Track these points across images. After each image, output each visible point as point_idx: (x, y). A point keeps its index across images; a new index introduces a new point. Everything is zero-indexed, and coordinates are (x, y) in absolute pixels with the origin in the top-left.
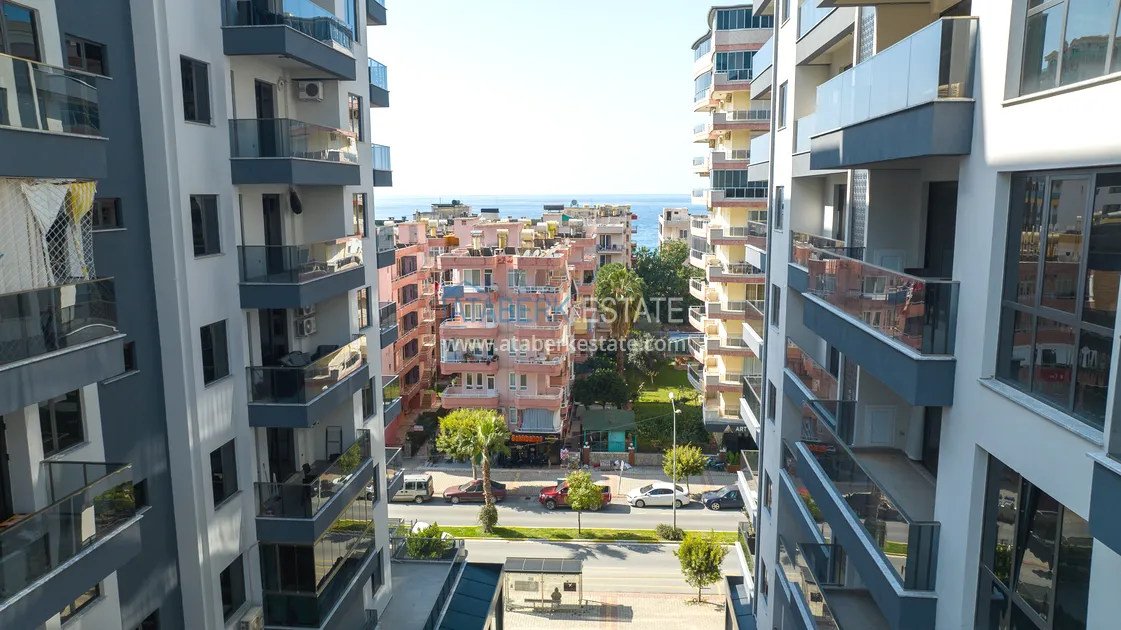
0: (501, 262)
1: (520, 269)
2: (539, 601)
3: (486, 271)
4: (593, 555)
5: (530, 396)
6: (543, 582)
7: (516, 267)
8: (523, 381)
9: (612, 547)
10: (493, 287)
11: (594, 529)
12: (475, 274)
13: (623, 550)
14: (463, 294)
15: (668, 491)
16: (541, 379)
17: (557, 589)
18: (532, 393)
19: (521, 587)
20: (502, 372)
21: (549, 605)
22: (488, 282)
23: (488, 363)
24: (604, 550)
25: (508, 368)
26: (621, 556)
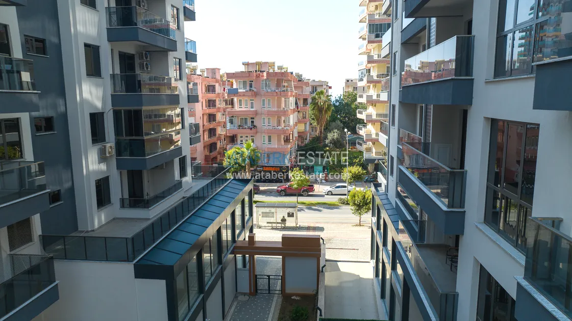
0: (258, 76)
1: (267, 79)
2: (275, 223)
3: (250, 81)
4: (304, 210)
5: (273, 146)
6: (276, 212)
7: (265, 78)
8: (270, 141)
9: (314, 207)
10: (253, 89)
11: (305, 201)
12: (245, 83)
13: (320, 208)
14: (238, 93)
15: (345, 187)
16: (279, 137)
17: (284, 217)
18: (275, 145)
19: (265, 215)
20: (258, 135)
21: (280, 225)
22: (251, 86)
23: (251, 129)
24: (310, 208)
25: (261, 133)
26: (320, 211)
